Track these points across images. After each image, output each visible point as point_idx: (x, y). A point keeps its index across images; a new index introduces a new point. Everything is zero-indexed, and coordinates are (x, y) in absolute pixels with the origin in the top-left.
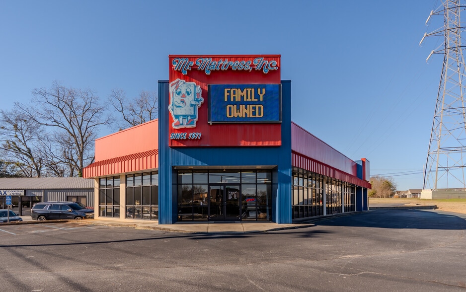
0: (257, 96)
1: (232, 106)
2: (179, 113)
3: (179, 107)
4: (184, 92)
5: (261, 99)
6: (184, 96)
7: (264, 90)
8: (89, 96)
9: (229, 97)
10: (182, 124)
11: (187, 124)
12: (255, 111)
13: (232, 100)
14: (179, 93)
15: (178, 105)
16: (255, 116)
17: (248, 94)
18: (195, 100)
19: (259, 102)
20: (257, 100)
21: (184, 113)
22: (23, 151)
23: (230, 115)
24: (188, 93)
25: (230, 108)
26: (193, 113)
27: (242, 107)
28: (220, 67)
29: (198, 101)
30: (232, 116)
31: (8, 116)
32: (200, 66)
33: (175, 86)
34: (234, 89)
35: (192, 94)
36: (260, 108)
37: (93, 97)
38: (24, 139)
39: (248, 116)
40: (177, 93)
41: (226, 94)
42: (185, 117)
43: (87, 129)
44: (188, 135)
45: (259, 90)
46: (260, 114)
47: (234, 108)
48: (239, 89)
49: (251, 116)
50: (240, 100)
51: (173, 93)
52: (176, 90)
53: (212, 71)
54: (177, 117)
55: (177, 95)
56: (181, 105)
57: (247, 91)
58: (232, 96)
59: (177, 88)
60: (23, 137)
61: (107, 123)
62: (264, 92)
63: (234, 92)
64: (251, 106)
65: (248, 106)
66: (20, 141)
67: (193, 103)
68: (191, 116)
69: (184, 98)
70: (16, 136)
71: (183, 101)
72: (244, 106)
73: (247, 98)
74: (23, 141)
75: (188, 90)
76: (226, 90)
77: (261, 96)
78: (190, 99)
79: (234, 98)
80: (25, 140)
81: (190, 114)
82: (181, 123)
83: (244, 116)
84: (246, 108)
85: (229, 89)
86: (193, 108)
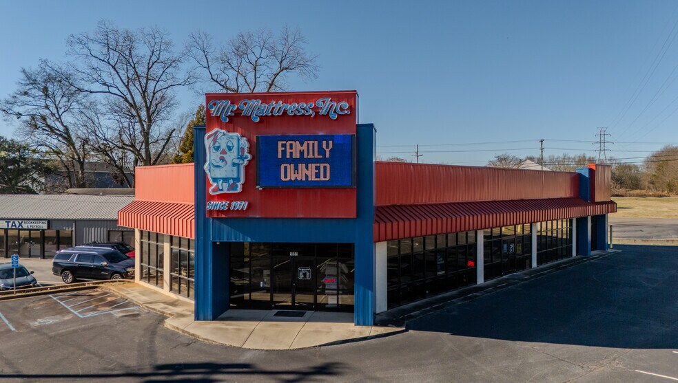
0: (321, 151)
1: (288, 165)
2: (218, 176)
3: (218, 166)
4: (223, 146)
5: (327, 156)
6: (224, 152)
7: (331, 142)
8: (157, 40)
9: (284, 152)
10: (222, 190)
11: (228, 190)
12: (319, 171)
13: (288, 156)
14: (217, 149)
15: (216, 164)
16: (318, 179)
17: (309, 149)
18: (238, 158)
19: (324, 160)
20: (321, 157)
21: (224, 176)
22: (57, 132)
23: (286, 177)
24: (230, 149)
25: (286, 168)
26: (236, 176)
27: (302, 166)
28: (271, 112)
29: (243, 159)
30: (288, 179)
31: (33, 77)
32: (245, 110)
33: (212, 138)
34: (291, 142)
35: (235, 150)
36: (325, 167)
37: (163, 41)
38: (58, 112)
39: (310, 179)
40: (214, 147)
41: (280, 149)
42: (225, 180)
43: (154, 94)
44: (230, 205)
45: (324, 142)
46: (325, 177)
47: (291, 167)
48: (298, 142)
49: (314, 179)
50: (298, 157)
51: (210, 148)
52: (214, 144)
53: (261, 117)
54: (215, 180)
55: (214, 151)
56: (221, 164)
57: (308, 144)
58: (288, 151)
59: (215, 141)
60: (57, 108)
61: (186, 82)
62: (331, 146)
63: (291, 145)
64: (314, 165)
65: (310, 165)
66: (53, 115)
67: (236, 161)
68: (234, 179)
69: (224, 155)
70: (47, 107)
71: (222, 159)
72: (304, 165)
73: (308, 155)
74: (57, 115)
75: (230, 144)
76: (280, 143)
77: (328, 151)
78: (232, 156)
79: (291, 153)
80: (60, 114)
81: (231, 176)
82: (221, 188)
83: (304, 179)
84: (307, 168)
85: (285, 142)
86: (236, 168)
